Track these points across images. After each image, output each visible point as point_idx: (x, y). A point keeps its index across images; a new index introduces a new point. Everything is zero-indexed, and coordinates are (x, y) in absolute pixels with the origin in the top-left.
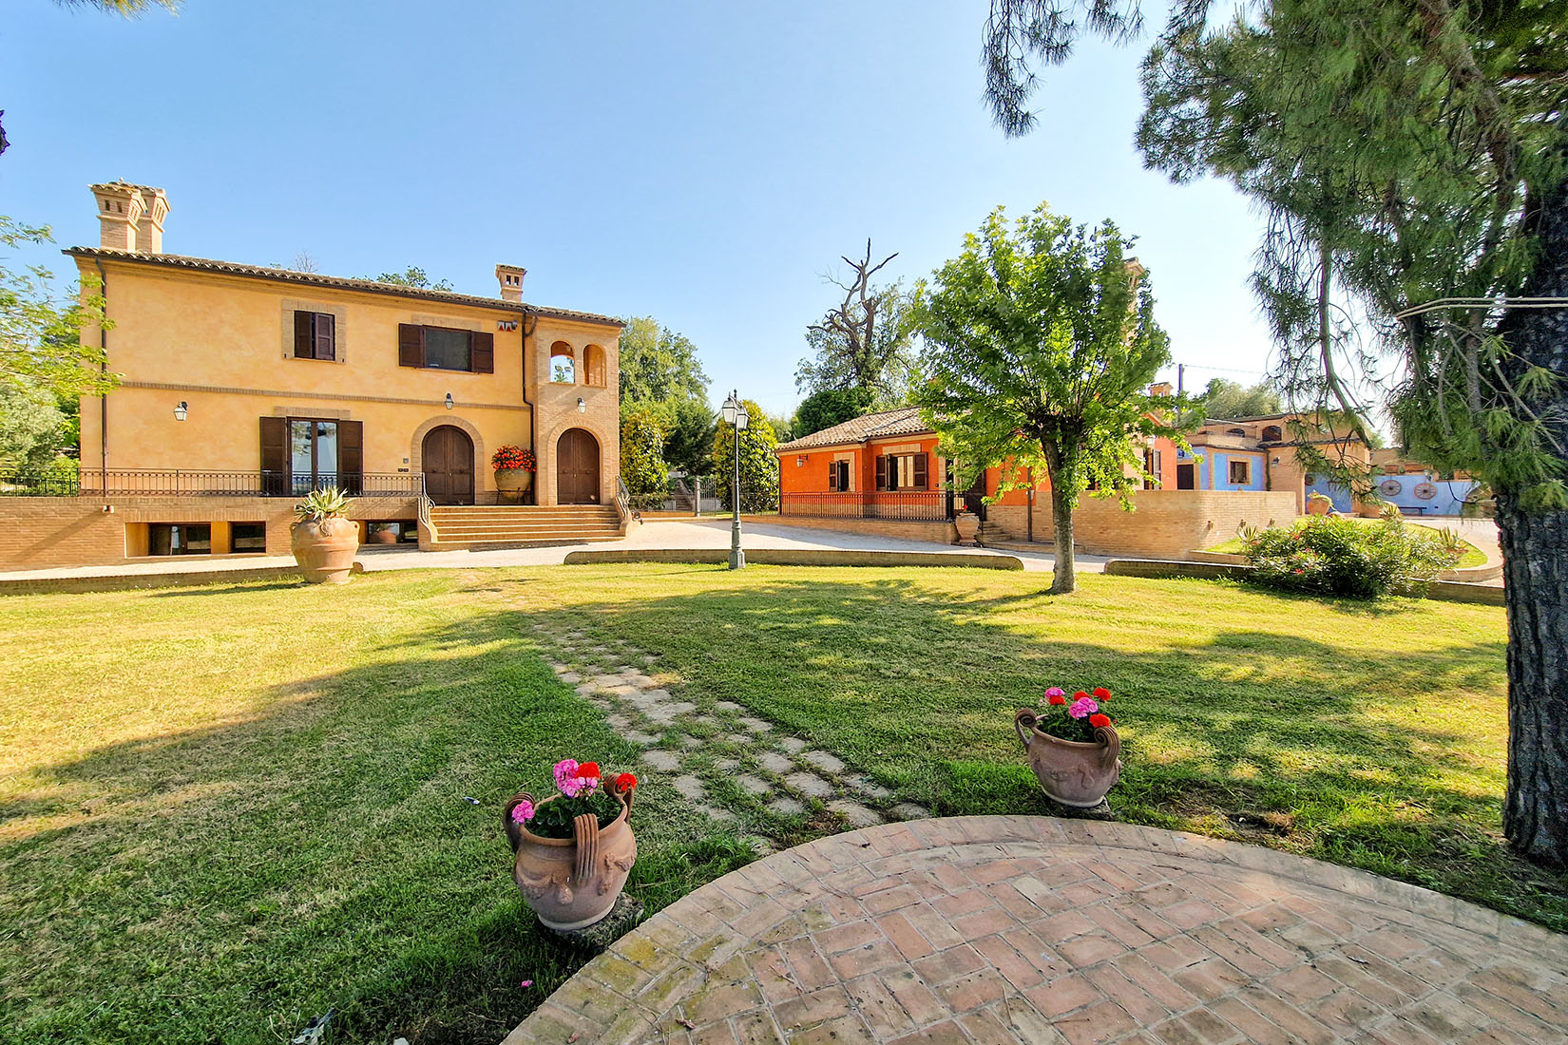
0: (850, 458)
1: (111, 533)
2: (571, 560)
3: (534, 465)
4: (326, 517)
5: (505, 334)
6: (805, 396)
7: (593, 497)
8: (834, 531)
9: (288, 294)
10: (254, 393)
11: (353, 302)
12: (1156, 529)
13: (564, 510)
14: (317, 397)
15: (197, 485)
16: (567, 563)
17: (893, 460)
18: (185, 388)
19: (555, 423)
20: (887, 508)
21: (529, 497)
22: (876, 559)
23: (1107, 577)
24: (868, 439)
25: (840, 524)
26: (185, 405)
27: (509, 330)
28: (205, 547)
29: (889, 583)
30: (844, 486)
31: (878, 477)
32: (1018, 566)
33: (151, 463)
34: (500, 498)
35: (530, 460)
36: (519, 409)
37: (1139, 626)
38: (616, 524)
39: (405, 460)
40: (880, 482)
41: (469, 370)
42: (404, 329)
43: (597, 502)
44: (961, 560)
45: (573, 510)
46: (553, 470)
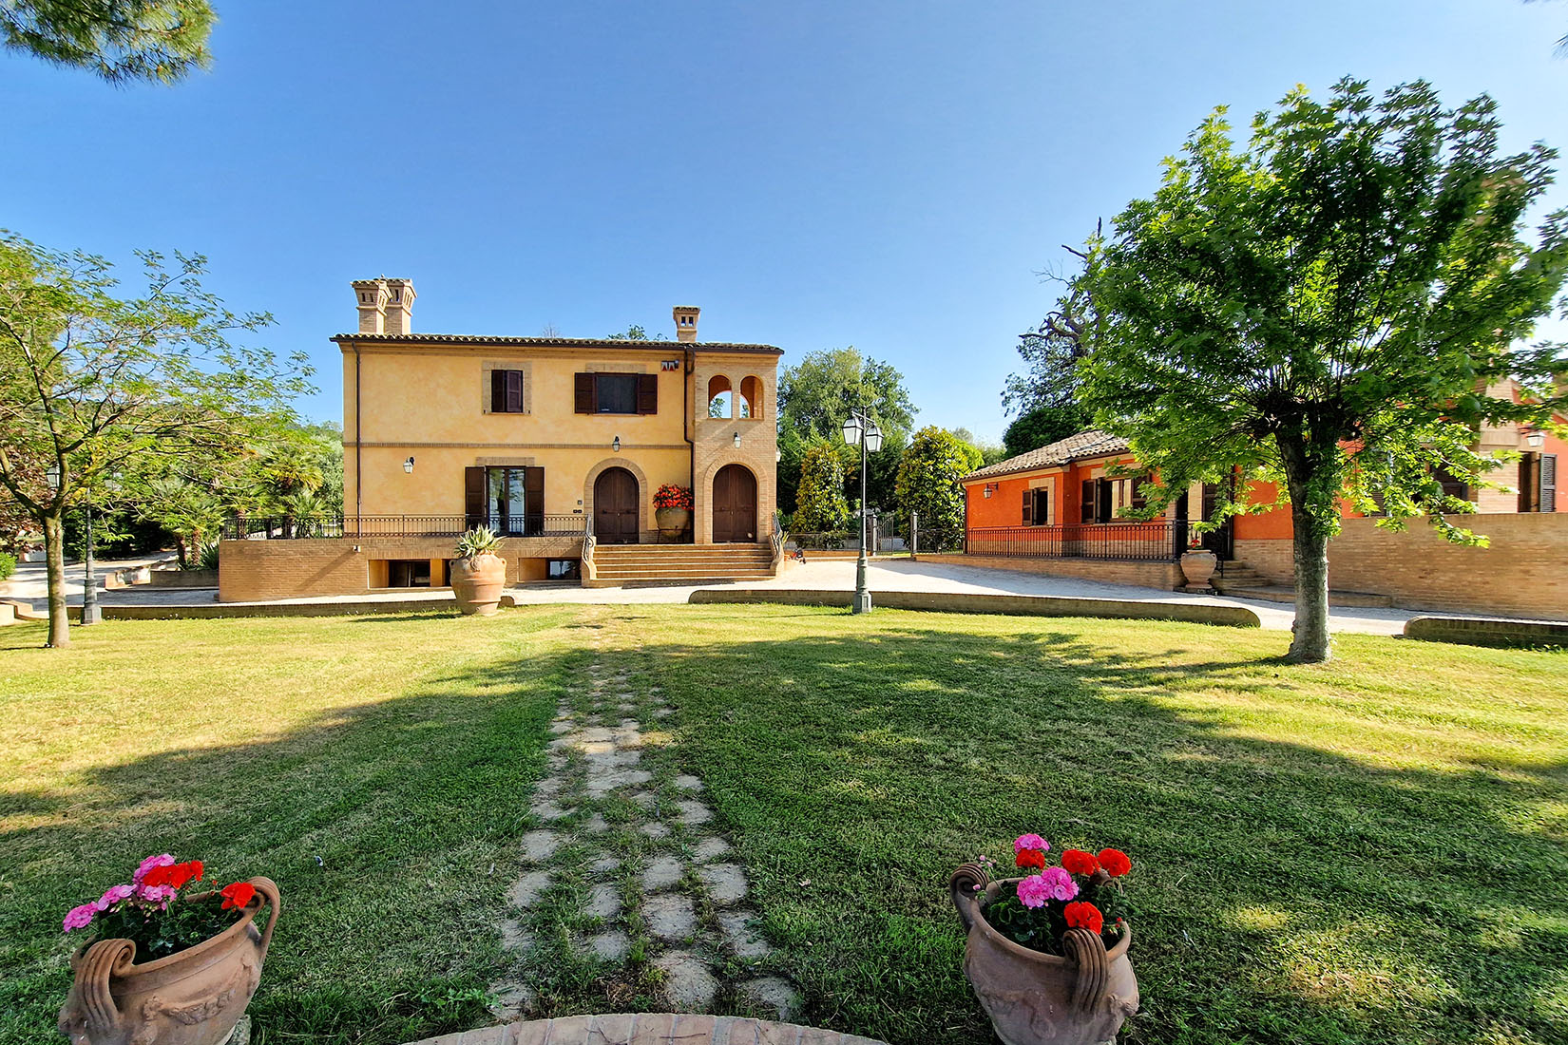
0: (1049, 484)
1: (359, 568)
2: (694, 600)
3: (692, 503)
4: (476, 554)
5: (668, 374)
6: (1014, 418)
7: (750, 535)
8: (1019, 573)
9: (487, 356)
10: (461, 446)
11: (538, 357)
12: (1527, 572)
13: (718, 548)
14: (509, 446)
15: (421, 528)
16: (690, 602)
17: (1105, 486)
18: (413, 446)
19: (711, 460)
20: (1093, 544)
21: (686, 535)
22: (1040, 606)
23: (1406, 642)
24: (1072, 461)
25: (1030, 564)
26: (412, 460)
27: (672, 369)
28: (426, 581)
29: (1037, 637)
30: (1042, 518)
31: (1084, 507)
32: (1251, 621)
33: (389, 510)
34: (661, 537)
35: (688, 496)
36: (681, 447)
37: (1424, 722)
38: (767, 562)
39: (579, 502)
40: (1087, 513)
41: (635, 412)
42: (578, 376)
43: (754, 540)
44: (1162, 611)
45: (727, 548)
46: (709, 507)
